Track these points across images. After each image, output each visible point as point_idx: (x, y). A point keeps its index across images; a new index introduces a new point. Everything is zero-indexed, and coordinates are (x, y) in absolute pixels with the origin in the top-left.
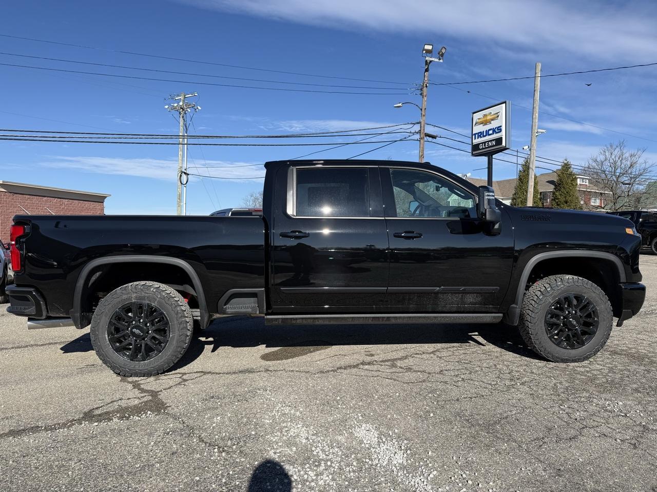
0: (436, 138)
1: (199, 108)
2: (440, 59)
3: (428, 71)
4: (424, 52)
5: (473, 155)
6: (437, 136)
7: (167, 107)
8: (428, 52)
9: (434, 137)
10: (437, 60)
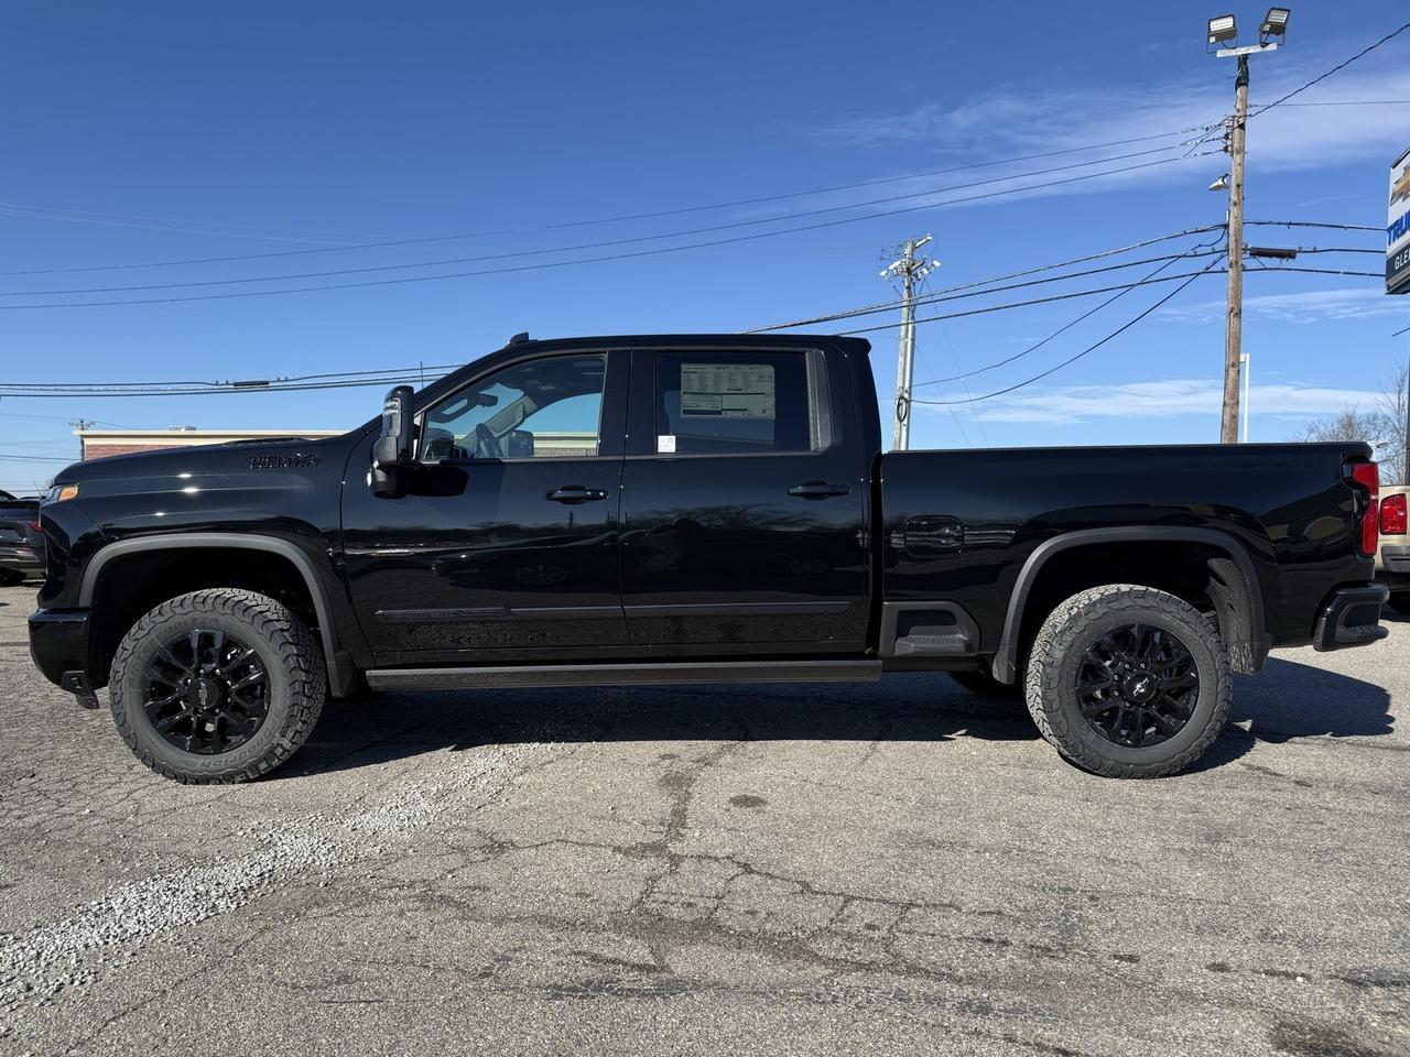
0: (1294, 257)
1: (937, 264)
2: (1264, 45)
3: (1246, 84)
4: (1212, 40)
5: (1393, 291)
6: (1295, 252)
7: (883, 273)
8: (1224, 36)
9: (1290, 255)
10: (1257, 49)
